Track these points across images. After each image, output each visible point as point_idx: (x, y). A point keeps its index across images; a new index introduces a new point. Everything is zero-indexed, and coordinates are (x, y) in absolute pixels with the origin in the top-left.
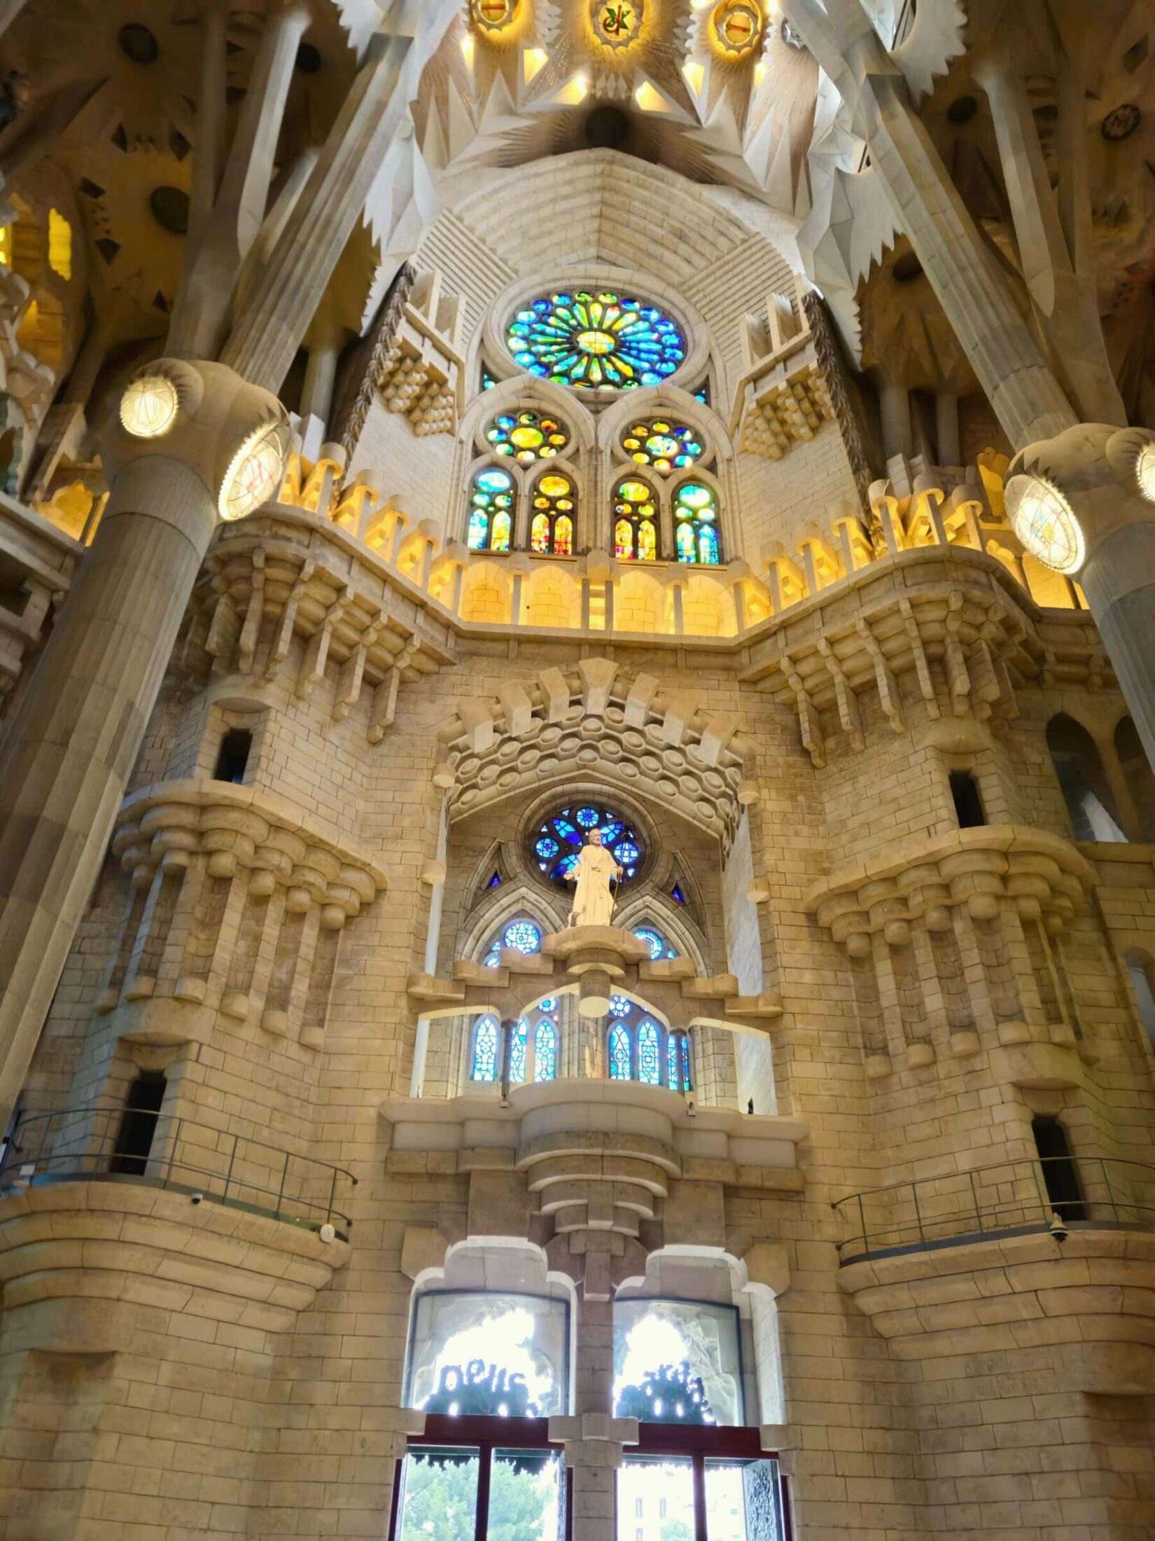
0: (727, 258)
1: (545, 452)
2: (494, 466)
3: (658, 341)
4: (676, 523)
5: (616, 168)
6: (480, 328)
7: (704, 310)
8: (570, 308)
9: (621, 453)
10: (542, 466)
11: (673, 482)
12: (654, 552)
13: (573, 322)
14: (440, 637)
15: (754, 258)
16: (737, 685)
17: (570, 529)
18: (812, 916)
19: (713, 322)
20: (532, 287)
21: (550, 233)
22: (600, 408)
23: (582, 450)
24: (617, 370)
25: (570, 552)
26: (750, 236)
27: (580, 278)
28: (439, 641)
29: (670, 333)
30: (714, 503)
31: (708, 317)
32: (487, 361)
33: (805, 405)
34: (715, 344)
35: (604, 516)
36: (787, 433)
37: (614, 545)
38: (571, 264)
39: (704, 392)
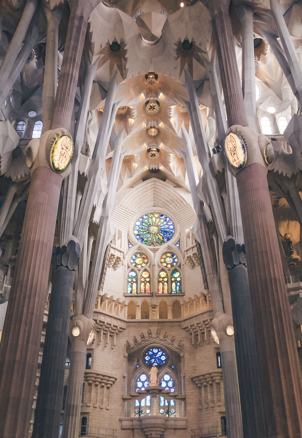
0: (183, 208)
1: (144, 265)
2: (133, 270)
3: (168, 228)
4: (172, 282)
5: (157, 183)
7: (179, 220)
8: (148, 219)
9: (160, 263)
10: (143, 269)
11: (171, 271)
12: (167, 291)
13: (149, 224)
15: (189, 210)
16: (181, 329)
17: (149, 286)
18: (192, 379)
20: (139, 215)
21: (142, 201)
22: (155, 251)
23: (151, 265)
24: (159, 238)
25: (149, 293)
26: (188, 204)
27: (150, 210)
28: (123, 325)
29: (171, 225)
30: (180, 277)
31: (180, 222)
32: (129, 240)
33: (197, 259)
34: (181, 230)
35: (156, 281)
36: (194, 263)
37: (158, 290)
38: (148, 207)
39: (179, 243)
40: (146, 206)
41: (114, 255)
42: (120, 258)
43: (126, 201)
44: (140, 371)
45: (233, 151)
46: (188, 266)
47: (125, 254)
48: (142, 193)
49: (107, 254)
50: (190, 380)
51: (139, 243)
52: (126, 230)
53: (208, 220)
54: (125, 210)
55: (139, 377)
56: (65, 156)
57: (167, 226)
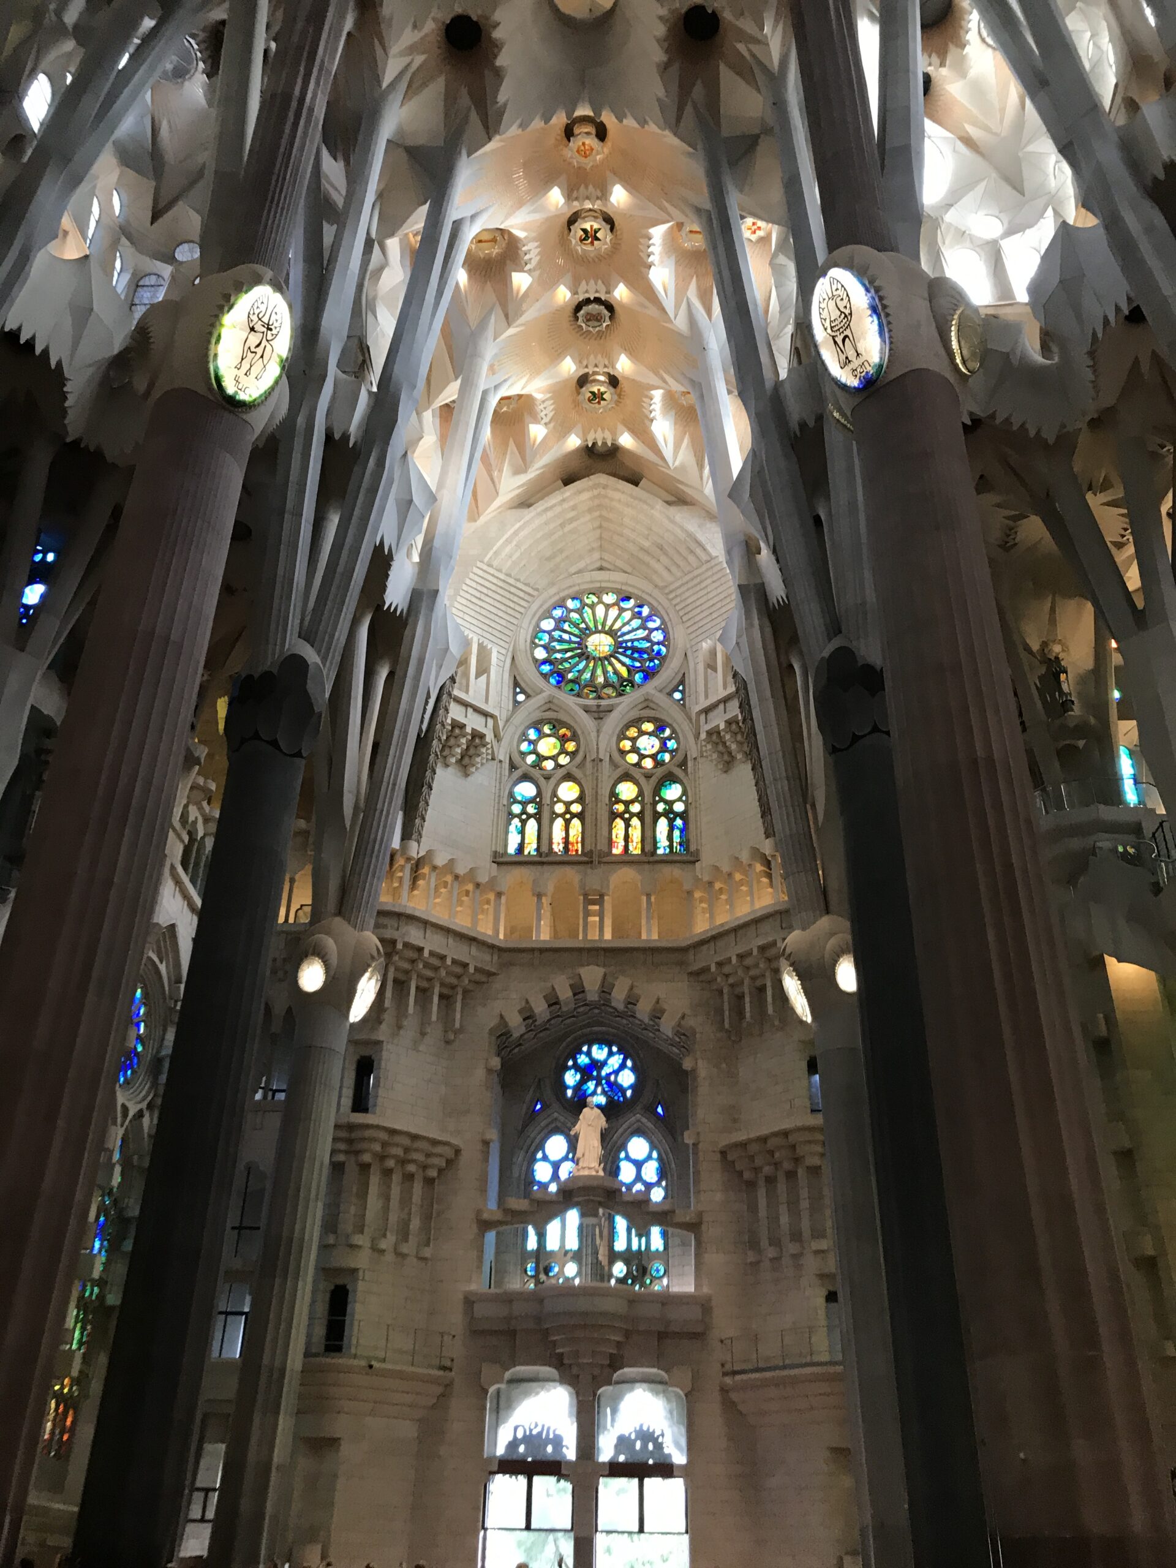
0: (696, 573)
1: (563, 760)
2: (526, 778)
3: (647, 639)
4: (657, 816)
5: (610, 493)
6: (511, 649)
7: (681, 613)
8: (579, 611)
9: (616, 756)
10: (561, 772)
11: (654, 781)
12: (639, 846)
13: (583, 626)
14: (487, 958)
15: (715, 578)
16: (686, 977)
17: (580, 830)
18: (723, 1153)
19: (689, 624)
20: (550, 597)
21: (561, 551)
22: (601, 715)
23: (588, 759)
24: (616, 672)
25: (580, 853)
26: (712, 558)
27: (587, 582)
28: (487, 961)
29: (657, 629)
30: (684, 798)
31: (685, 619)
32: (517, 678)
33: (739, 737)
34: (688, 646)
35: (604, 815)
36: (730, 753)
37: (610, 843)
38: (579, 572)
39: (681, 688)
40: (573, 570)
41: (462, 726)
42: (482, 736)
43: (508, 549)
44: (543, 1124)
45: (841, 330)
46: (711, 761)
47: (501, 724)
48: (561, 525)
49: (439, 719)
50: (718, 1156)
51: (549, 688)
52: (506, 646)
53: (773, 600)
54: (504, 581)
55: (541, 1146)
56: (259, 355)
57: (642, 633)
